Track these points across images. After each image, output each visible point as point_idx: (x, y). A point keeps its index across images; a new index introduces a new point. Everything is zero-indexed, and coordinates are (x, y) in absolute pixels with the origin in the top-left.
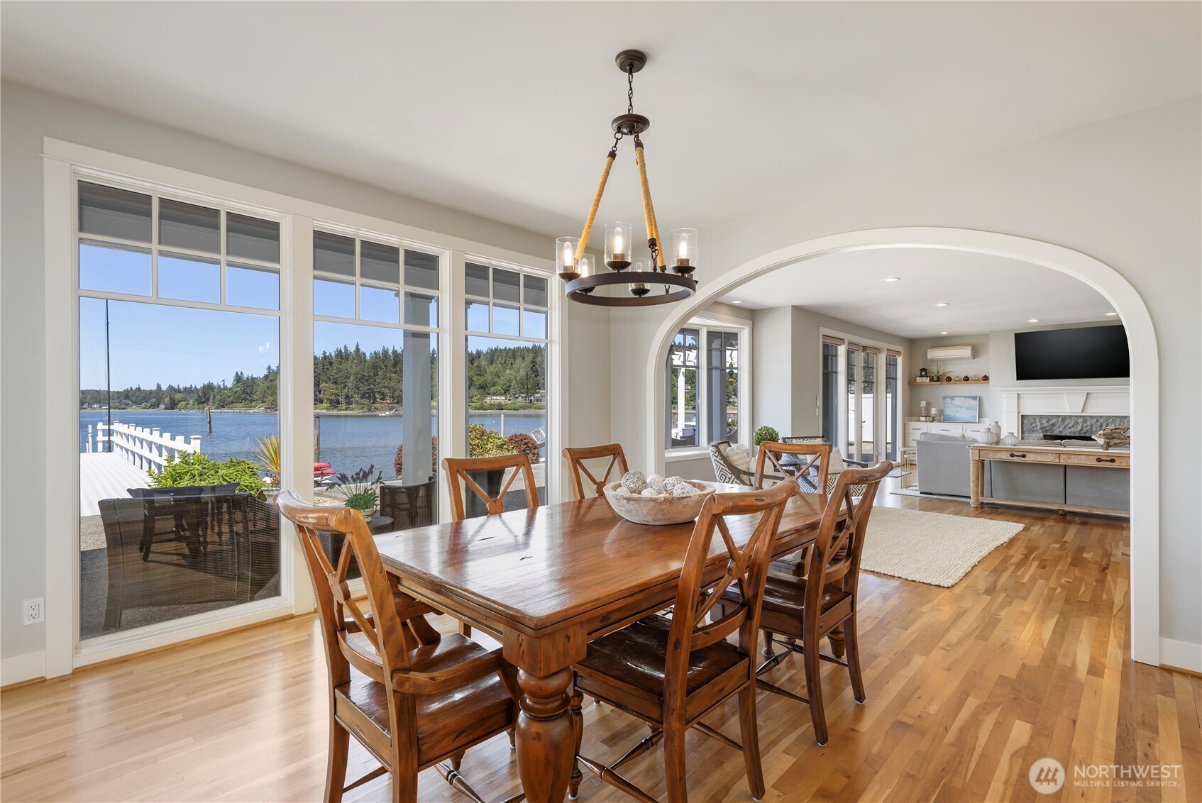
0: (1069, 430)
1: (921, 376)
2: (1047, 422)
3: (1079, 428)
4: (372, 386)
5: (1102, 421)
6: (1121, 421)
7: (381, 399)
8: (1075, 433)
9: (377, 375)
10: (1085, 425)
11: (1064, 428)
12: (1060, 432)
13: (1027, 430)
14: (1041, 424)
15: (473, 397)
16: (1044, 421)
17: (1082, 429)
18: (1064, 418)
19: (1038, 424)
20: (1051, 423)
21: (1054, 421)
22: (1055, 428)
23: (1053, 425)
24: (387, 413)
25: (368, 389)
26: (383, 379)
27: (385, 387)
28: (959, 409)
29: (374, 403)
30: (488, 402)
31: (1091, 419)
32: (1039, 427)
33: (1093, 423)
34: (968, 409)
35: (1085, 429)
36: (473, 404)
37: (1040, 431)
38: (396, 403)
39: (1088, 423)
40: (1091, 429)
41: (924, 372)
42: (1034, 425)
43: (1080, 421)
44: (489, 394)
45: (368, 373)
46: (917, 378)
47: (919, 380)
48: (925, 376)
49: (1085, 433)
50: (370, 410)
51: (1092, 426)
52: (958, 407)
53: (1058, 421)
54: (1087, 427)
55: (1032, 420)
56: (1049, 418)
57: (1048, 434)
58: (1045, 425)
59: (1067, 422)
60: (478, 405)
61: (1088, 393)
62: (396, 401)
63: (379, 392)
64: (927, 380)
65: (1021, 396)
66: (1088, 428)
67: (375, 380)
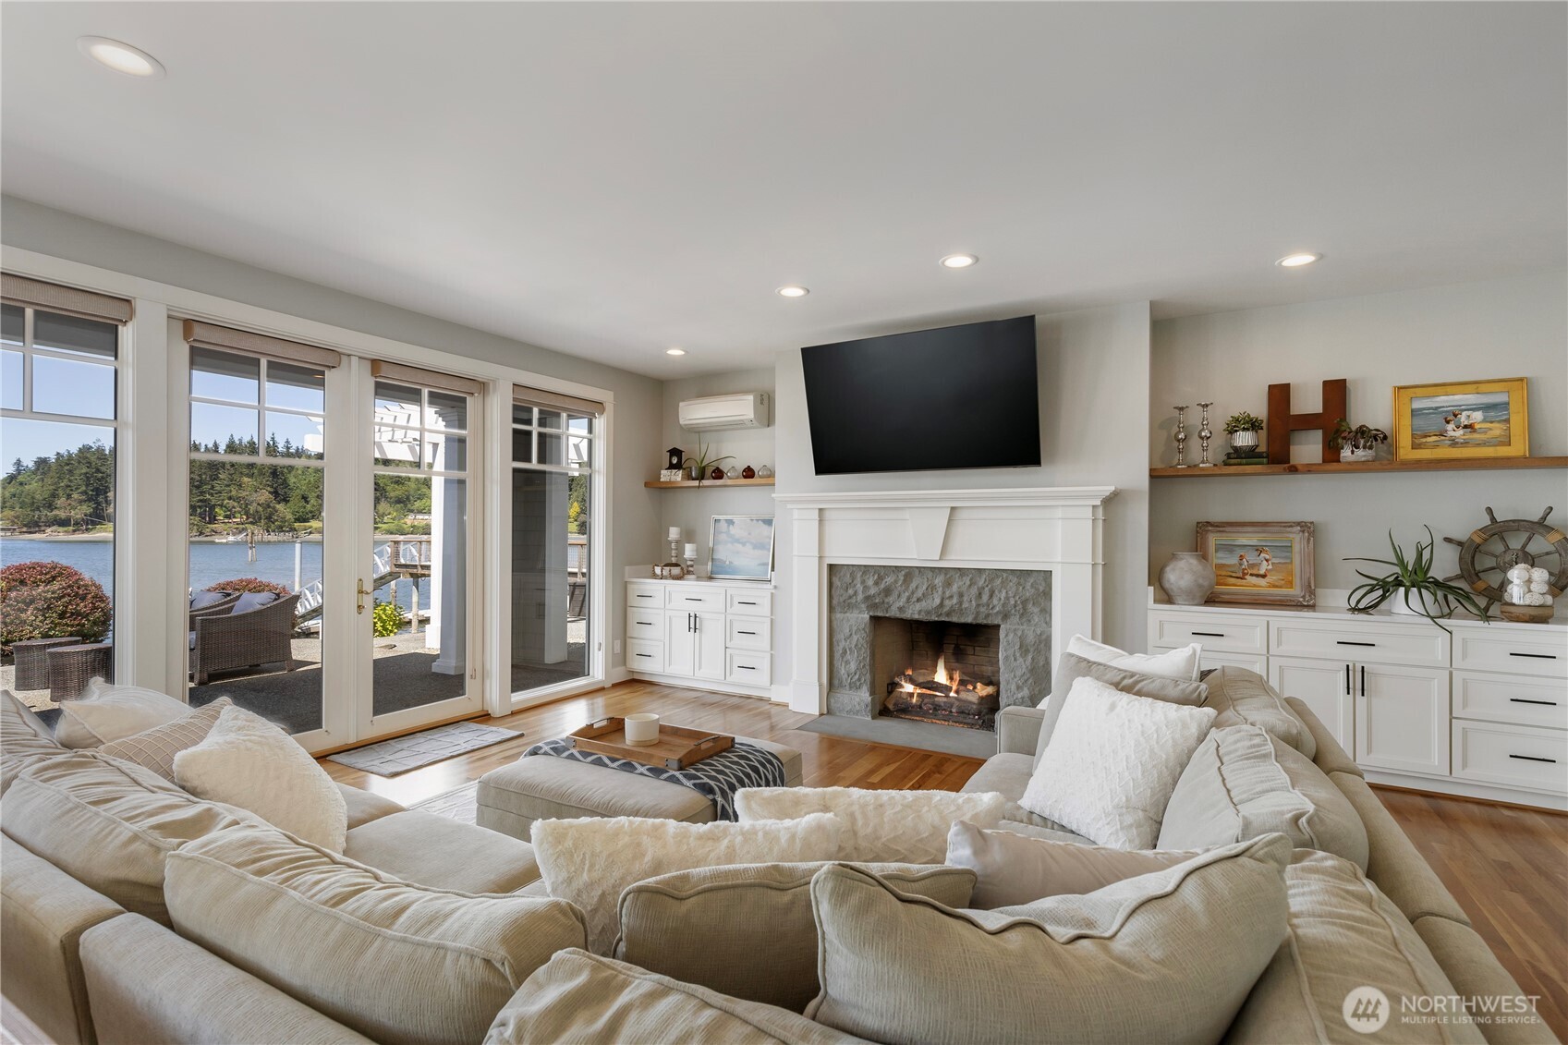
0: (918, 606)
1: (672, 467)
2: (876, 583)
3: (937, 601)
4: (208, 496)
5: (981, 583)
6: (1019, 584)
7: (226, 517)
8: (928, 613)
9: (217, 478)
10: (948, 594)
11: (908, 599)
12: (900, 609)
13: (839, 603)
14: (866, 588)
15: (383, 515)
16: (870, 582)
17: (941, 605)
18: (909, 573)
19: (859, 587)
20: (882, 586)
21: (889, 580)
22: (890, 599)
23: (887, 591)
24: (231, 538)
25: (201, 501)
26: (229, 486)
27: (230, 498)
28: (739, 546)
29: (210, 523)
30: (409, 523)
31: (962, 576)
32: (860, 597)
33: (964, 589)
34: (756, 547)
35: (948, 603)
36: (384, 526)
37: (863, 606)
38: (251, 523)
39: (955, 588)
40: (961, 603)
41: (677, 458)
42: (851, 592)
43: (939, 581)
44: (412, 511)
45: (200, 476)
46: (663, 472)
47: (666, 475)
48: (678, 466)
49: (948, 614)
50: (201, 534)
51: (961, 595)
52: (738, 541)
53: (896, 581)
54: (951, 597)
55: (848, 579)
56: (880, 572)
57: (880, 614)
58: (873, 591)
59: (913, 585)
60: (392, 527)
61: (953, 509)
62: (251, 520)
63: (221, 506)
64: (677, 476)
65: (827, 515)
66: (955, 601)
67: (213, 487)
